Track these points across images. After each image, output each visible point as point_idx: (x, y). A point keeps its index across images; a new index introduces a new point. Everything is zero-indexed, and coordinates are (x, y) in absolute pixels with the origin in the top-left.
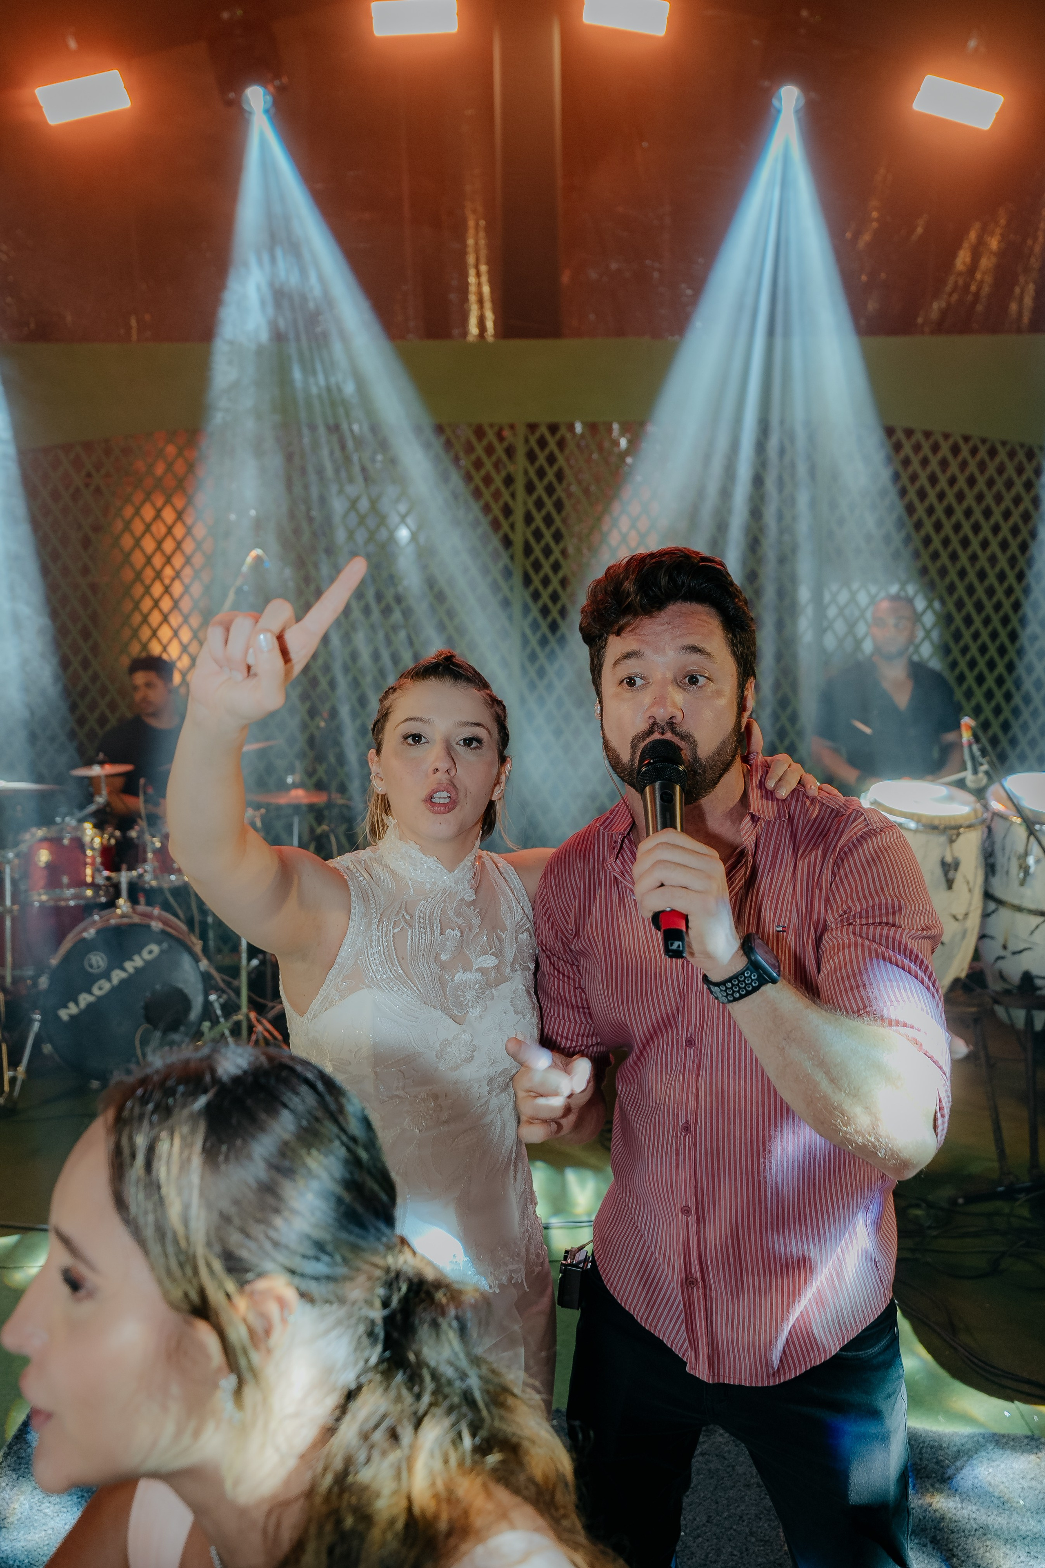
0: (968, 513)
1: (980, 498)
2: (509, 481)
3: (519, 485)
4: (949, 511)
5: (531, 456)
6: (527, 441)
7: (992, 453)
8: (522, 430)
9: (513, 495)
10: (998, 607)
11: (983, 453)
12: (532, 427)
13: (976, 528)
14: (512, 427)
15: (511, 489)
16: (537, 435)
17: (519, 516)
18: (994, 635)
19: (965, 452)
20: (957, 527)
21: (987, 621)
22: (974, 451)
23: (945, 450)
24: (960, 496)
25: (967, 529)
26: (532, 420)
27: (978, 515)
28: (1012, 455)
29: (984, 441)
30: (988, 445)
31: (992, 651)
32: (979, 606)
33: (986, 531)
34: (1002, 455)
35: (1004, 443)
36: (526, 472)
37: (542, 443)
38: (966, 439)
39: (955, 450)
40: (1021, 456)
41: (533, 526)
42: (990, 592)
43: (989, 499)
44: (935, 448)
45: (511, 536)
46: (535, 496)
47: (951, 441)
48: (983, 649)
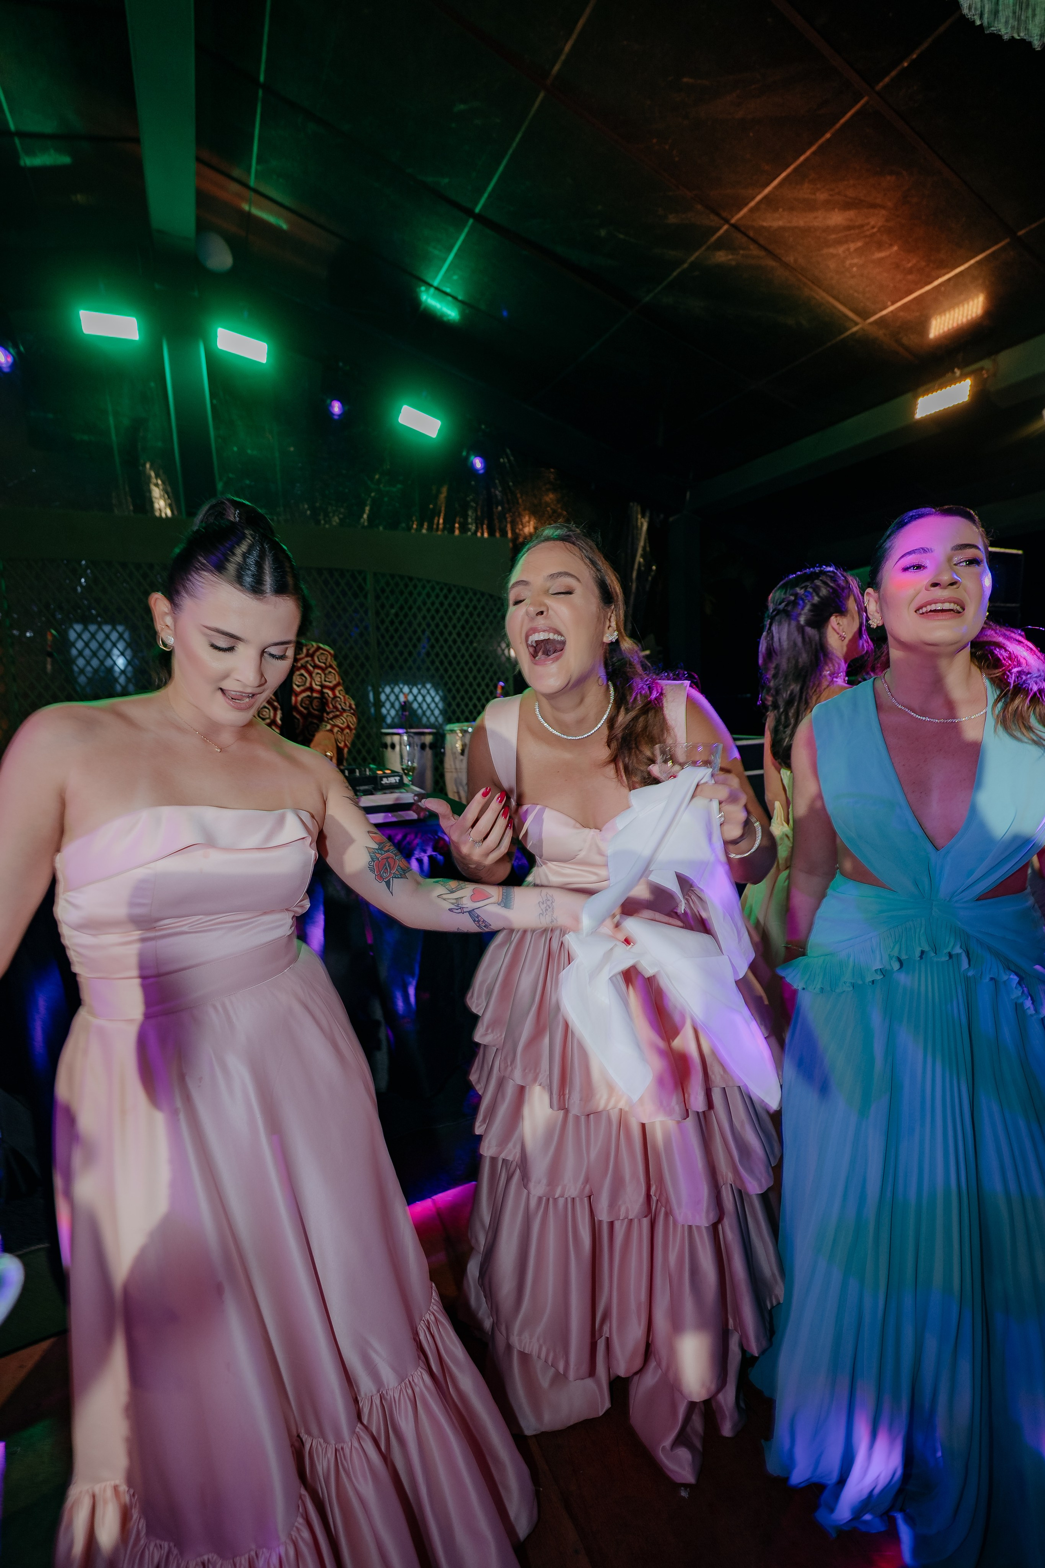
0: (442, 619)
1: (446, 612)
4: (433, 618)
7: (450, 591)
10: (458, 663)
11: (445, 591)
13: (446, 626)
18: (458, 677)
19: (437, 590)
20: (437, 626)
21: (454, 670)
22: (441, 590)
23: (428, 589)
24: (437, 611)
25: (441, 626)
27: (446, 620)
28: (458, 592)
29: (446, 584)
31: (458, 685)
32: (450, 663)
33: (450, 628)
34: (454, 592)
35: (455, 586)
38: (438, 583)
39: (433, 589)
40: (462, 592)
42: (455, 656)
43: (450, 613)
48: (454, 684)
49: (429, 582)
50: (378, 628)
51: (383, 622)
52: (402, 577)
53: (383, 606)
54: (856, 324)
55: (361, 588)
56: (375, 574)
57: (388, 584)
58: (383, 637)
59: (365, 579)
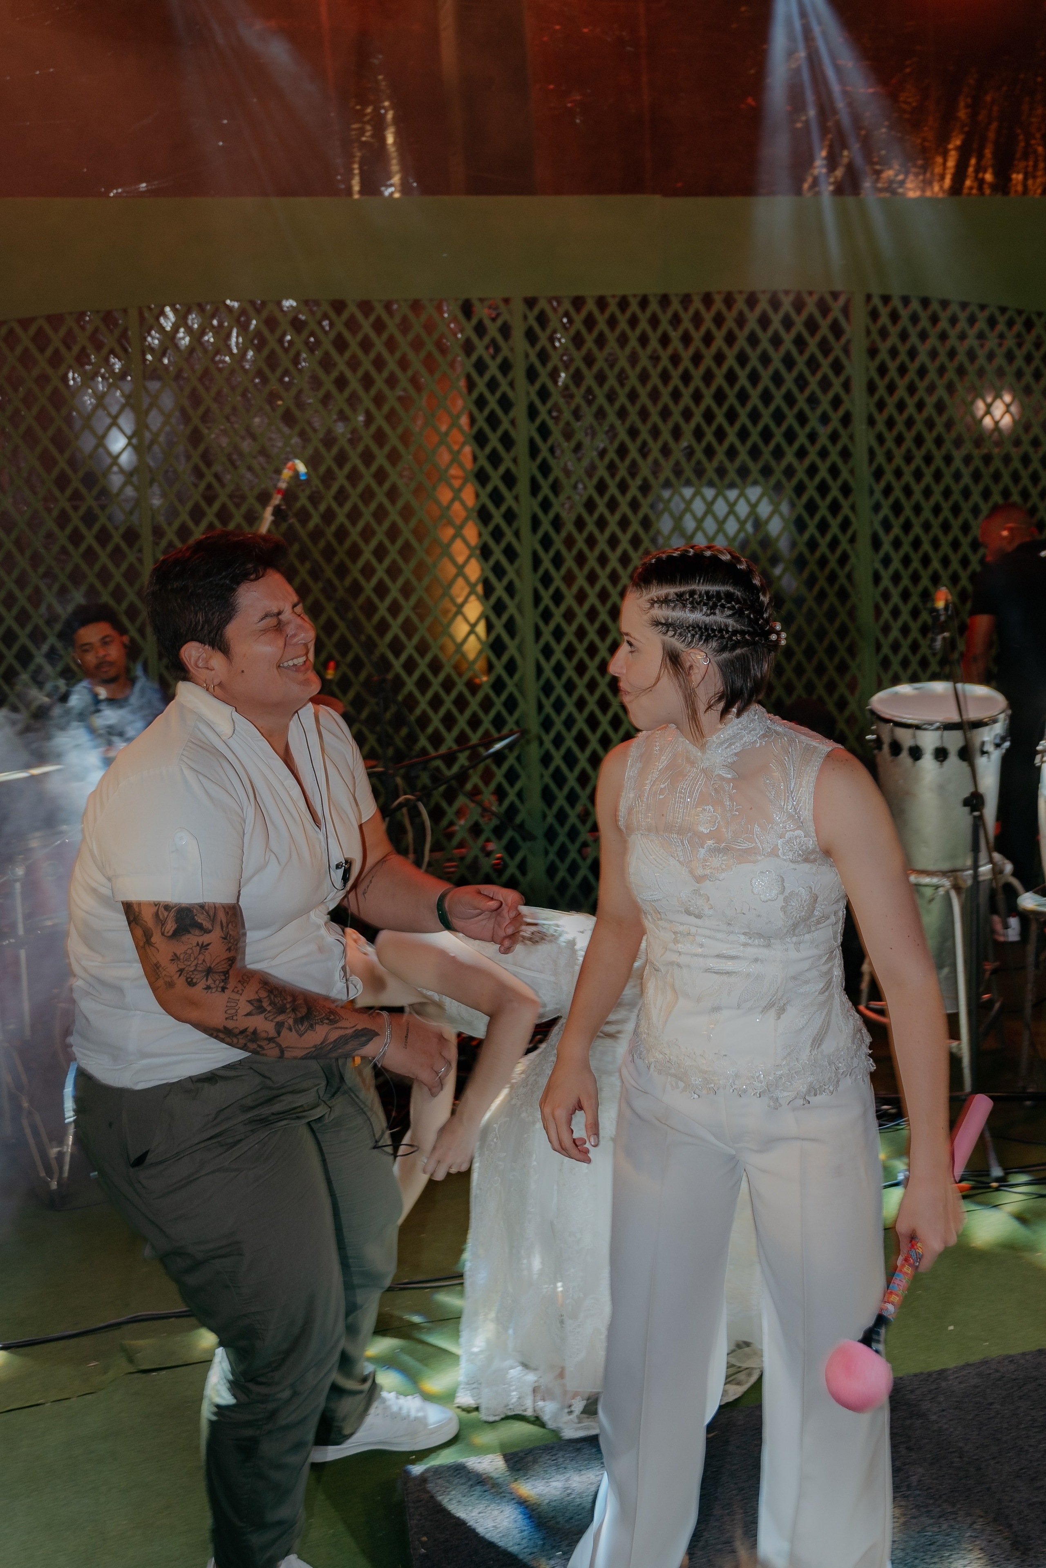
2: (505, 367)
3: (519, 372)
5: (531, 337)
6: (525, 317)
7: (1029, 325)
8: (518, 307)
9: (511, 384)
11: (1018, 327)
12: (531, 302)
14: (506, 301)
15: (510, 377)
16: (536, 311)
17: (520, 411)
19: (1001, 327)
22: (1010, 324)
23: (981, 325)
26: (530, 294)
29: (1020, 312)
30: (1024, 317)
36: (527, 356)
37: (542, 319)
38: (1003, 310)
39: (992, 322)
41: (538, 421)
44: (972, 320)
45: (513, 433)
46: (537, 385)
47: (987, 313)
49: (983, 307)
50: (871, 422)
51: (881, 405)
52: (925, 302)
53: (882, 370)
55: (837, 329)
56: (869, 297)
57: (895, 317)
58: (881, 439)
59: (845, 310)
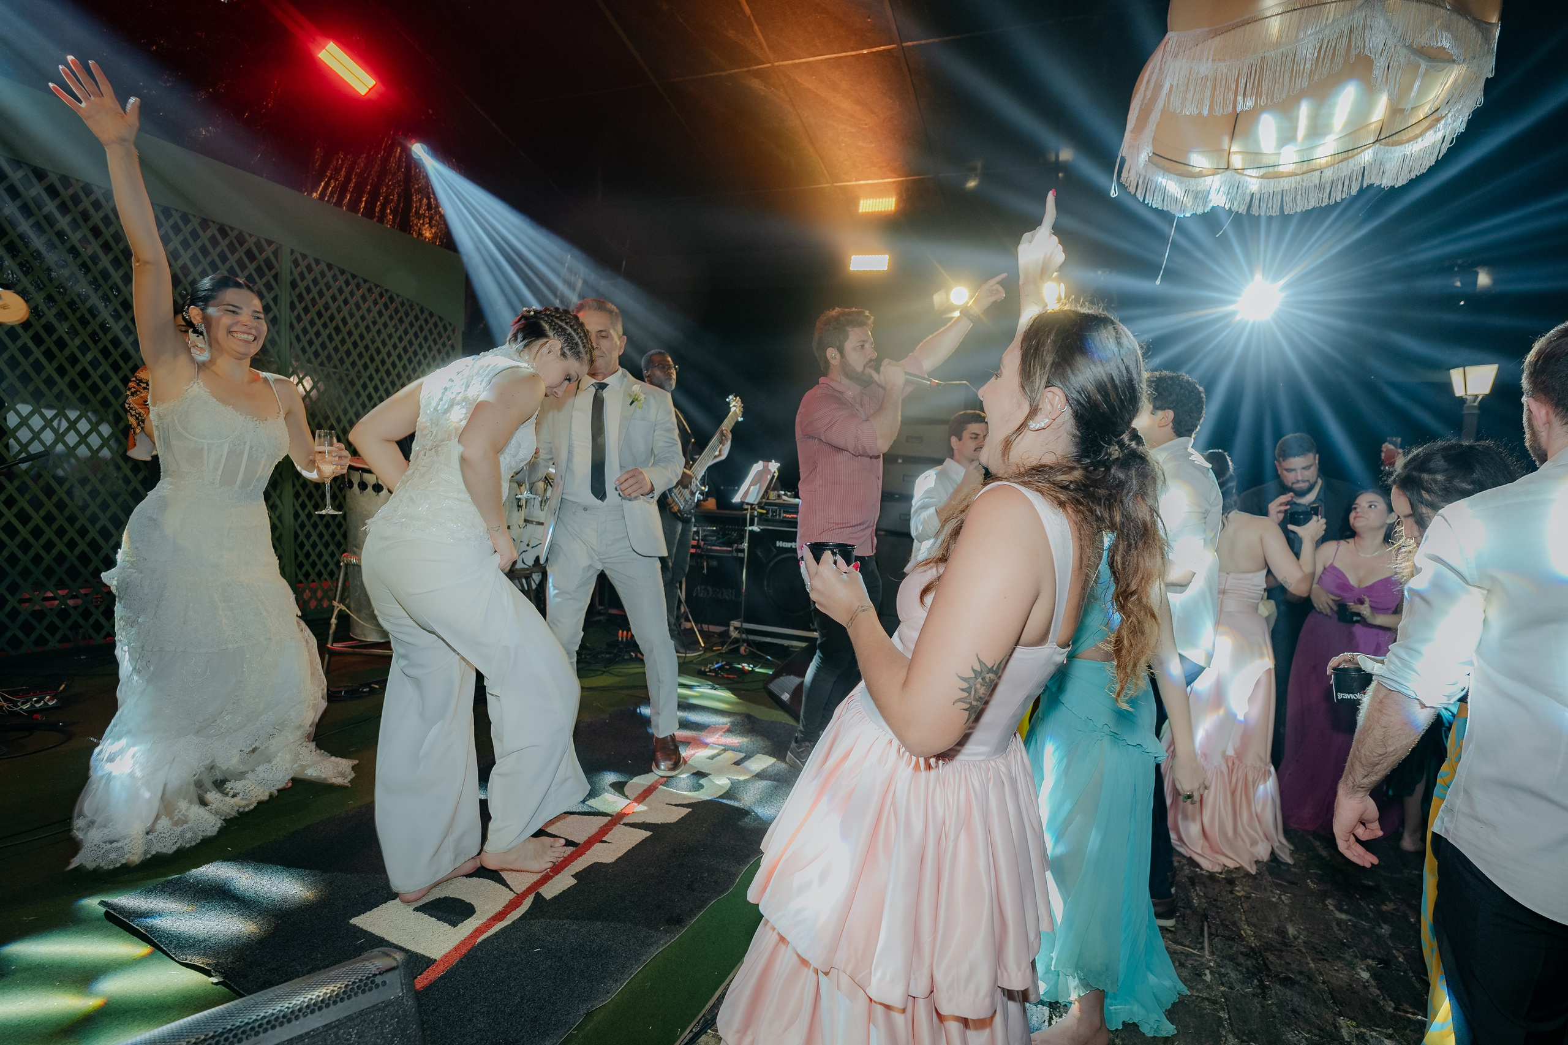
11: (386, 297)
19: (375, 295)
22: (380, 295)
23: (363, 290)
28: (402, 304)
29: (387, 291)
34: (396, 303)
35: (397, 296)
38: (376, 286)
39: (370, 291)
40: (406, 305)
49: (364, 281)
51: (299, 319)
52: (330, 267)
53: (300, 298)
54: (827, 183)
55: (268, 263)
56: (292, 252)
57: (309, 268)
59: (275, 254)
